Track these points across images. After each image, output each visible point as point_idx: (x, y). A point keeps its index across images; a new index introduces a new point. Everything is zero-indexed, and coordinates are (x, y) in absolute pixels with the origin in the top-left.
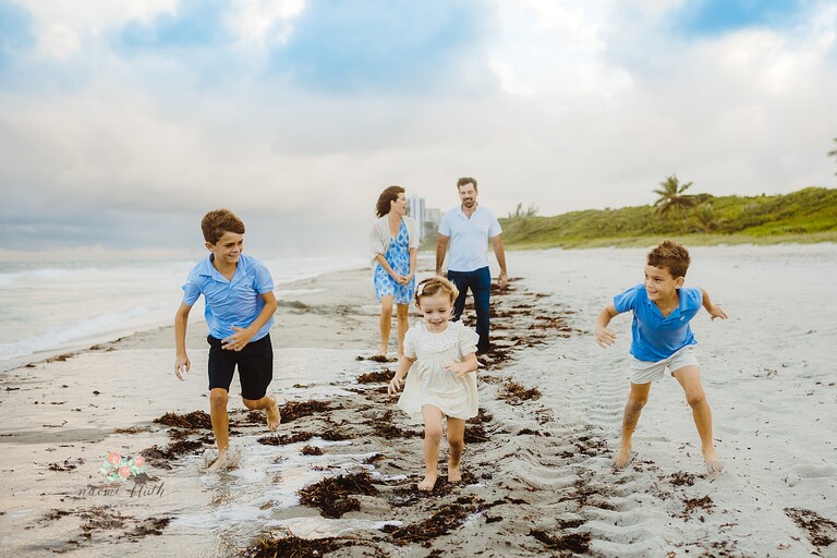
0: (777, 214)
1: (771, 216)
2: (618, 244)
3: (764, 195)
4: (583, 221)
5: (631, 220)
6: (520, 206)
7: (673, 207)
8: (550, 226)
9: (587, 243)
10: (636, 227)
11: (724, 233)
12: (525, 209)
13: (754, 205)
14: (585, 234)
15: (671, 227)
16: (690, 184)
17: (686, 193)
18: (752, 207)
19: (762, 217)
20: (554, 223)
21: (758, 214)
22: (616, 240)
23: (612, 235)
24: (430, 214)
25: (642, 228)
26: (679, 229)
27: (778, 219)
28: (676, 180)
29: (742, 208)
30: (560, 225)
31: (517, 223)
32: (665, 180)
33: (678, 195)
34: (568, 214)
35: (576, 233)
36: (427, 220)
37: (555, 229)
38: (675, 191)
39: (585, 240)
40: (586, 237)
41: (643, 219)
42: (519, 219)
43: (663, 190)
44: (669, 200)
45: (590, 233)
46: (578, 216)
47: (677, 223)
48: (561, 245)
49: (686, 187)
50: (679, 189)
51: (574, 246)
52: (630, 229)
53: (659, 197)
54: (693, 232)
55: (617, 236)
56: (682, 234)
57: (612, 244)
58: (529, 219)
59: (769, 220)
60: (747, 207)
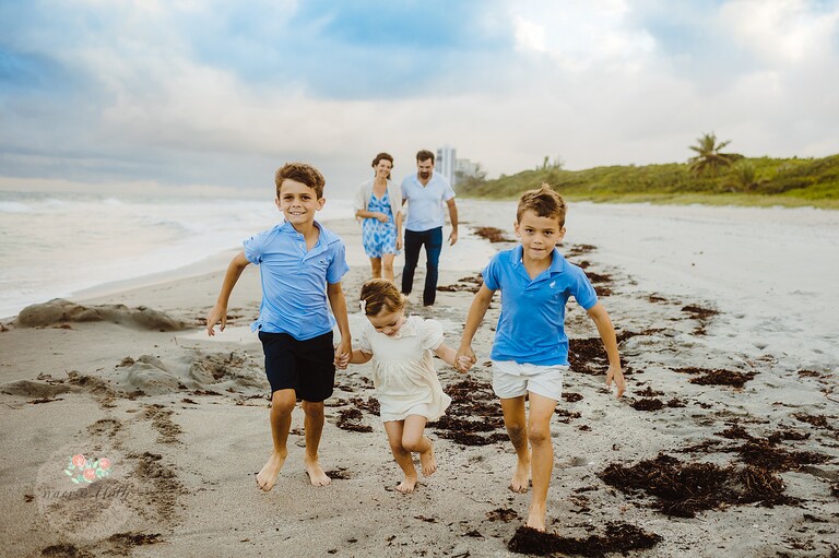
0: (818, 177)
1: (812, 178)
2: (653, 201)
3: (795, 157)
4: (611, 175)
5: (660, 176)
6: (547, 159)
7: (708, 165)
8: (578, 179)
9: (618, 198)
10: (666, 184)
11: (763, 194)
12: (551, 162)
13: (788, 167)
14: (614, 189)
15: (704, 185)
16: (728, 142)
17: (723, 151)
18: (787, 168)
19: (802, 179)
20: (581, 176)
21: (797, 176)
22: (647, 196)
23: (641, 191)
24: (461, 164)
25: (673, 185)
26: (712, 188)
27: (820, 182)
28: (714, 137)
29: (776, 170)
30: (587, 178)
31: (545, 175)
32: (702, 137)
33: (714, 153)
34: (595, 169)
35: (604, 188)
36: (458, 169)
37: (582, 183)
38: (711, 149)
39: (615, 195)
40: (615, 192)
41: (674, 176)
42: (546, 172)
43: (699, 146)
44: (704, 159)
45: (620, 189)
46: (606, 171)
47: (710, 181)
48: (591, 199)
49: (724, 145)
50: (716, 146)
51: (605, 201)
52: (660, 186)
53: (696, 154)
54: (729, 191)
55: (647, 192)
56: (715, 193)
57: (647, 200)
58: (556, 172)
59: (811, 183)
60: (781, 168)
